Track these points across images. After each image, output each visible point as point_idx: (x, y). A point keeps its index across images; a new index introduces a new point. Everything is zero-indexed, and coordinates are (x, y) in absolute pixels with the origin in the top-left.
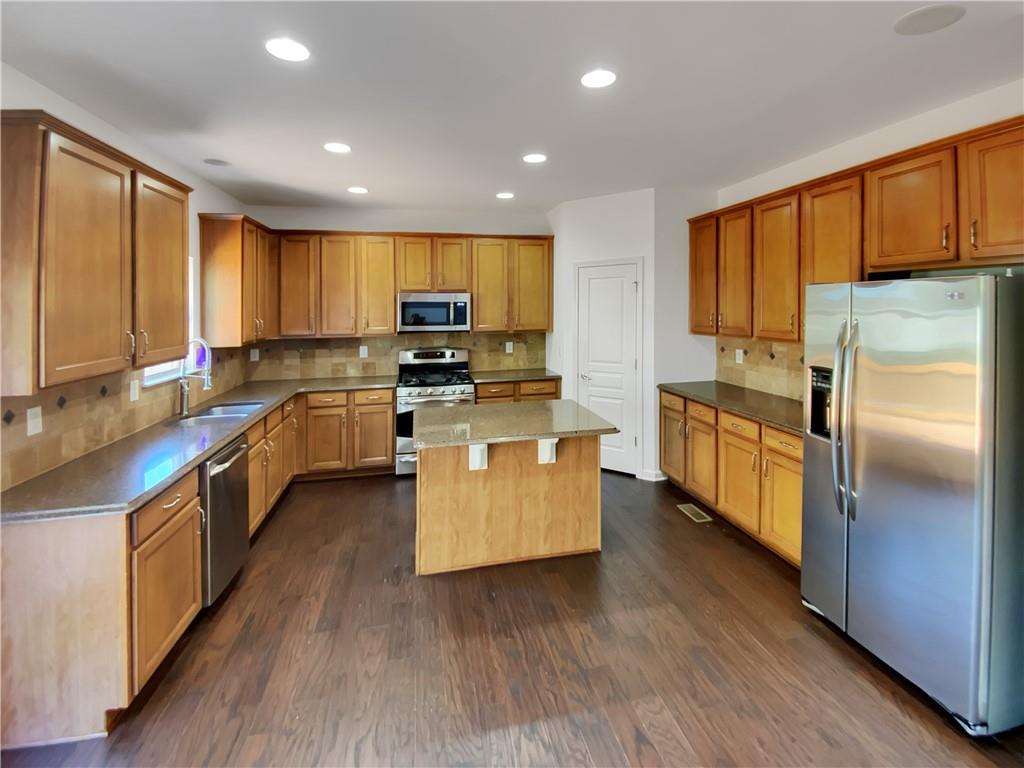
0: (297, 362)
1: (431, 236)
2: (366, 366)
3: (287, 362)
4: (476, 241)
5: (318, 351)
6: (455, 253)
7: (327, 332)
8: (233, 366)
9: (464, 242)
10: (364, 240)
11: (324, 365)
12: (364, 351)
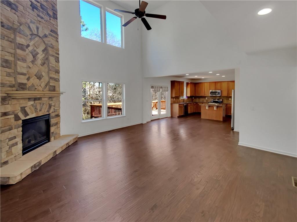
0: (198, 99)
1: (215, 82)
2: (207, 101)
3: (197, 99)
4: (222, 83)
5: (201, 98)
6: (219, 84)
7: (201, 95)
8: (190, 99)
9: (220, 83)
10: (206, 83)
11: (201, 100)
12: (206, 98)
